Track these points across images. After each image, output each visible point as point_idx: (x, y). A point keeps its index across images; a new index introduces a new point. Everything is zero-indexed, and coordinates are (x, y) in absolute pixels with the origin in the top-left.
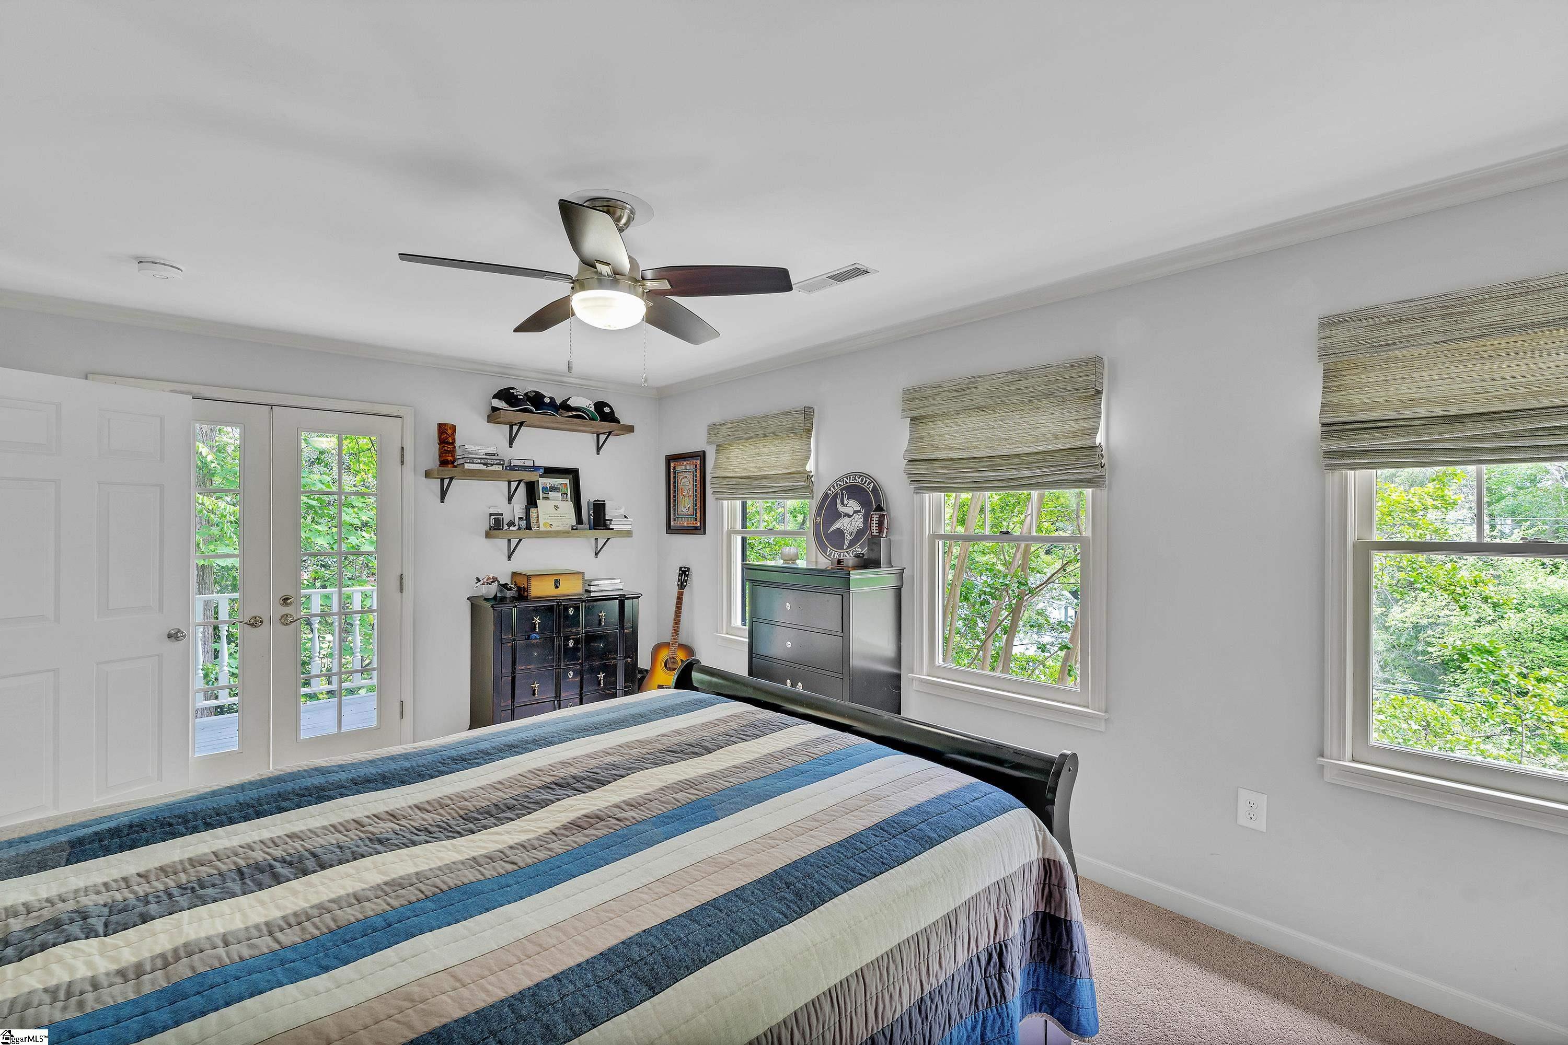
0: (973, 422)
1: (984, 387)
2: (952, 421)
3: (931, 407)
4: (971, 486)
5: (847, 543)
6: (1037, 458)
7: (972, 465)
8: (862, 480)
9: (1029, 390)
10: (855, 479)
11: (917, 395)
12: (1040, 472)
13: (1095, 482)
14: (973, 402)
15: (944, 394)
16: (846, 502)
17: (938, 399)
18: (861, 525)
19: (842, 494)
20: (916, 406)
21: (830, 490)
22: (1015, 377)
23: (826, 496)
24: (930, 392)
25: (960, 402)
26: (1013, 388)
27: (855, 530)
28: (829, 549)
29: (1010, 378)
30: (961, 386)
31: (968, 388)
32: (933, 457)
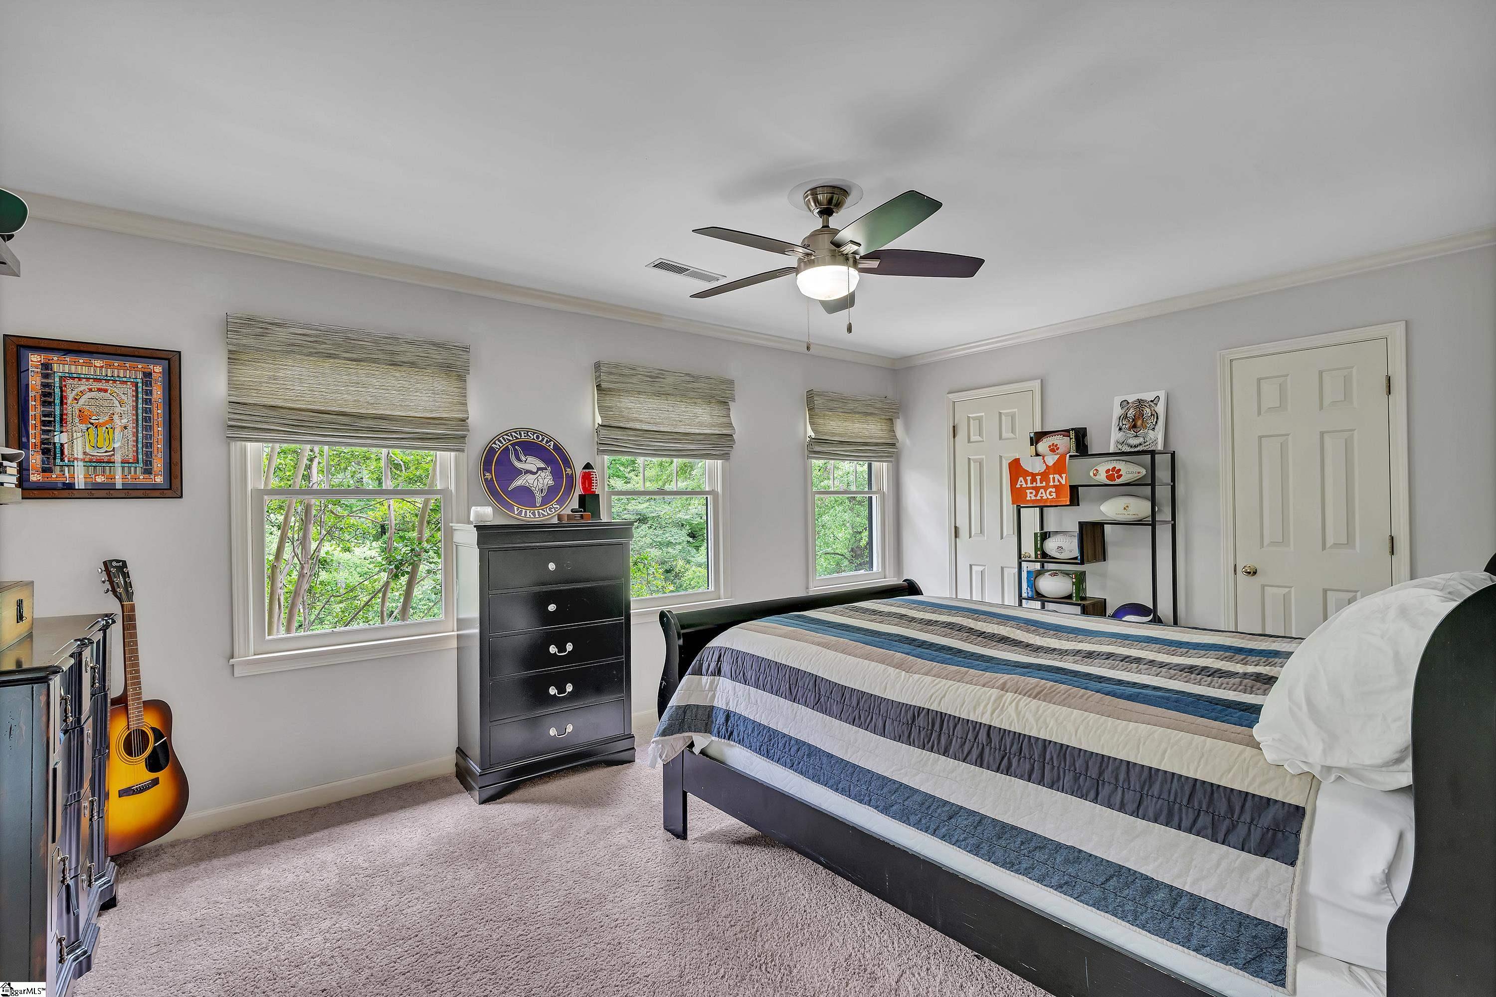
0: (652, 403)
1: (670, 380)
2: (636, 399)
3: (628, 385)
4: (649, 452)
5: (539, 500)
6: (701, 437)
7: (659, 437)
8: (538, 437)
9: (700, 391)
10: (528, 435)
11: (614, 370)
12: (702, 447)
13: (725, 456)
14: (663, 389)
15: (640, 376)
16: (523, 458)
17: (634, 380)
18: (551, 483)
19: (515, 450)
20: (615, 380)
21: (495, 443)
22: (691, 379)
23: (491, 451)
24: (626, 372)
25: (653, 386)
26: (690, 386)
27: (546, 487)
28: (516, 508)
29: (688, 378)
30: (653, 374)
31: (658, 377)
32: (628, 426)
